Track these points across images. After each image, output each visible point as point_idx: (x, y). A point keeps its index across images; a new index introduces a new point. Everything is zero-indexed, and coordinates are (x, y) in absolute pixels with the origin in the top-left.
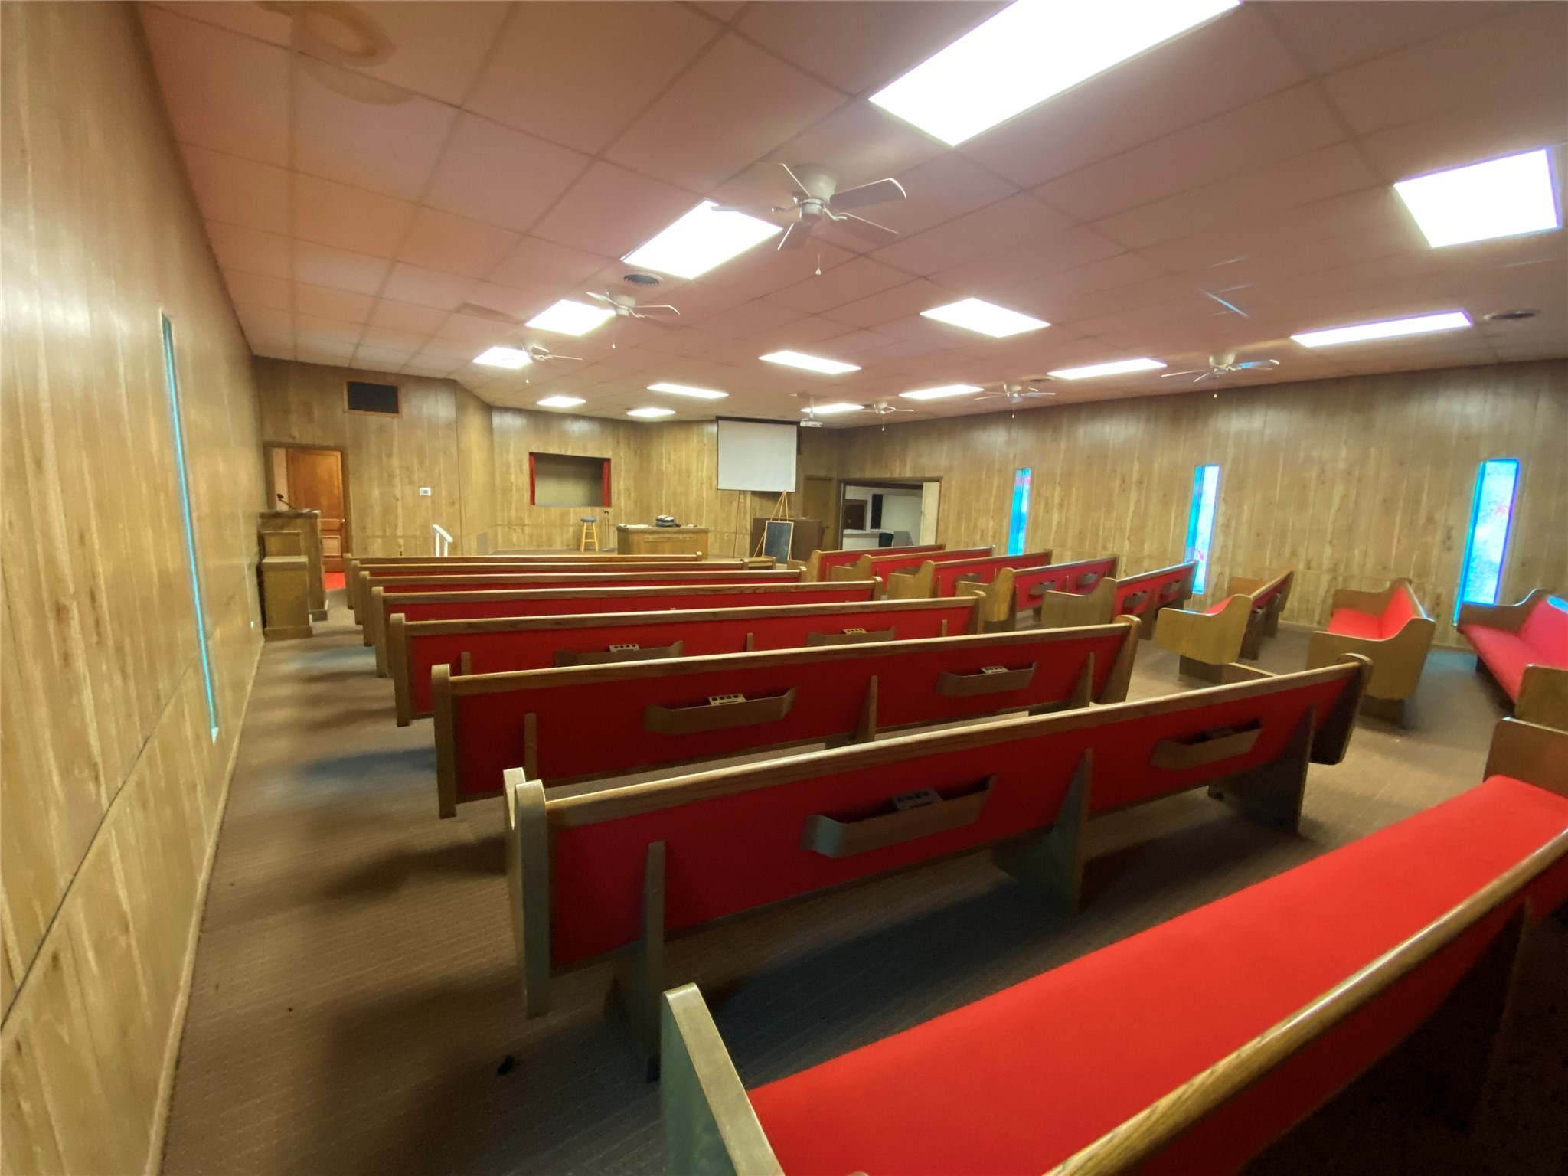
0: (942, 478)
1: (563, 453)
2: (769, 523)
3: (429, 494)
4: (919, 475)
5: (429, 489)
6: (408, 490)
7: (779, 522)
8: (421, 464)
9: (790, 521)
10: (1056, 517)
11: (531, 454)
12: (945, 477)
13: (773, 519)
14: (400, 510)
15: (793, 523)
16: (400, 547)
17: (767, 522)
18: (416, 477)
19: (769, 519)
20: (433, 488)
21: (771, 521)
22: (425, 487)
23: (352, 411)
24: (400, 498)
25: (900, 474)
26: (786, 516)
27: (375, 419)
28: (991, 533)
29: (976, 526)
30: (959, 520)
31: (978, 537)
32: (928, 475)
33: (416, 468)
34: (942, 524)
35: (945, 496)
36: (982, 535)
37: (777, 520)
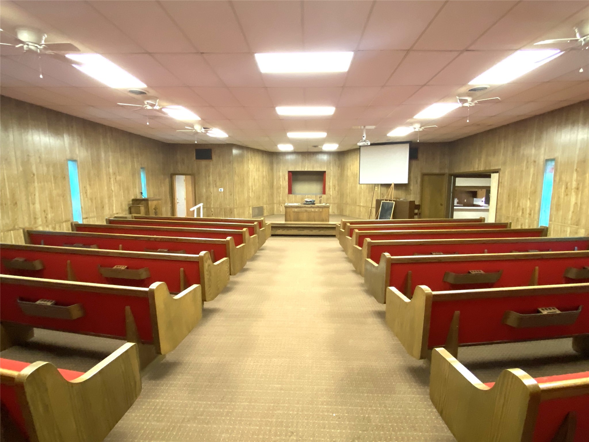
0: (500, 169)
1: (303, 170)
2: (383, 202)
3: (222, 191)
4: (487, 169)
5: (222, 189)
6: (215, 189)
7: (388, 201)
8: (220, 179)
9: (394, 201)
10: (573, 200)
11: (289, 172)
12: (502, 169)
13: (386, 200)
14: (212, 198)
15: (394, 202)
16: (212, 212)
17: (382, 201)
18: (218, 184)
19: (383, 200)
20: (224, 188)
21: (384, 201)
22: (221, 188)
23: (197, 160)
24: (212, 192)
25: (478, 169)
26: (392, 198)
27: (204, 163)
28: (528, 211)
29: (519, 206)
30: (509, 201)
31: (520, 214)
32: (493, 168)
33: (218, 181)
34: (499, 204)
35: (501, 183)
36: (523, 213)
37: (387, 200)
